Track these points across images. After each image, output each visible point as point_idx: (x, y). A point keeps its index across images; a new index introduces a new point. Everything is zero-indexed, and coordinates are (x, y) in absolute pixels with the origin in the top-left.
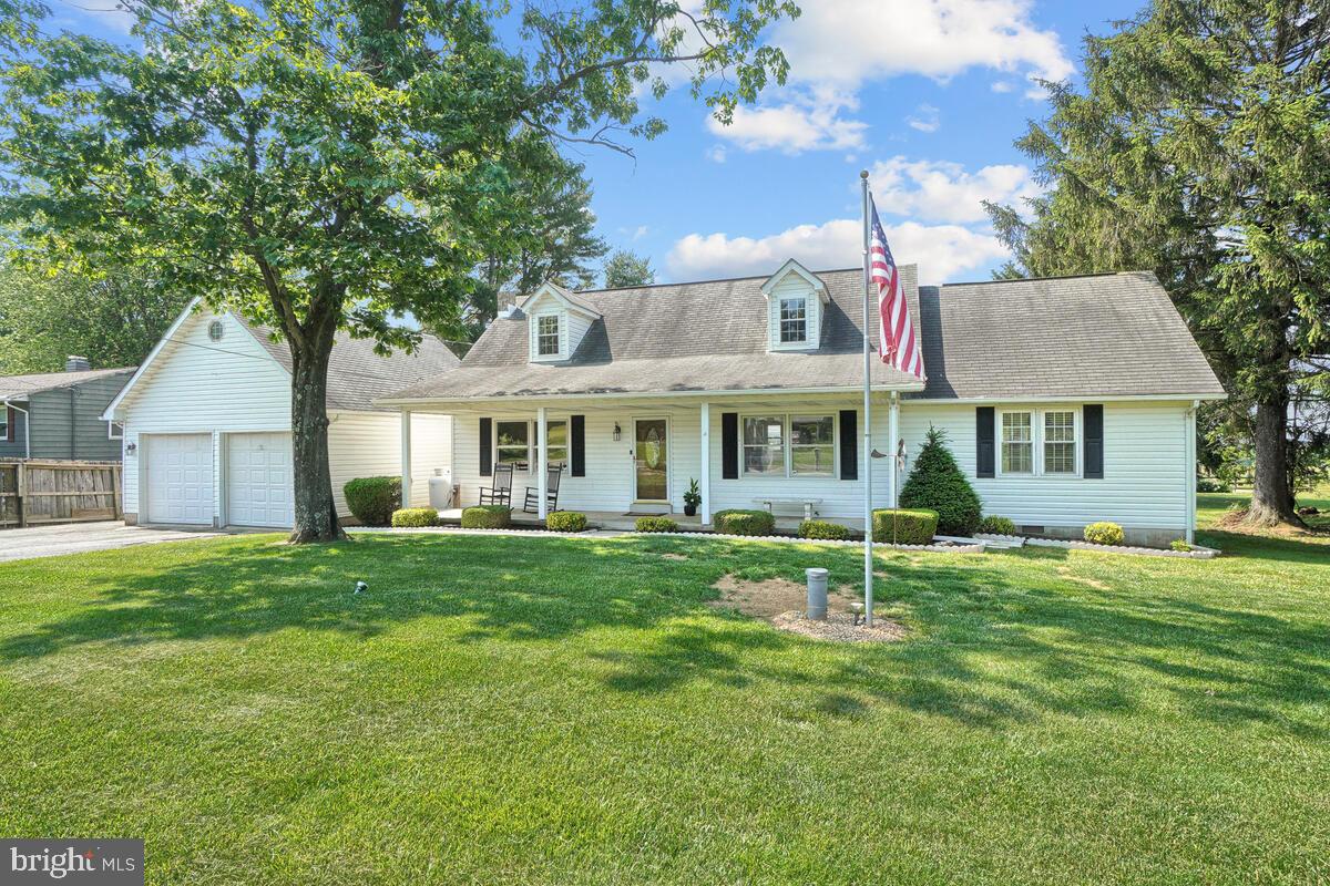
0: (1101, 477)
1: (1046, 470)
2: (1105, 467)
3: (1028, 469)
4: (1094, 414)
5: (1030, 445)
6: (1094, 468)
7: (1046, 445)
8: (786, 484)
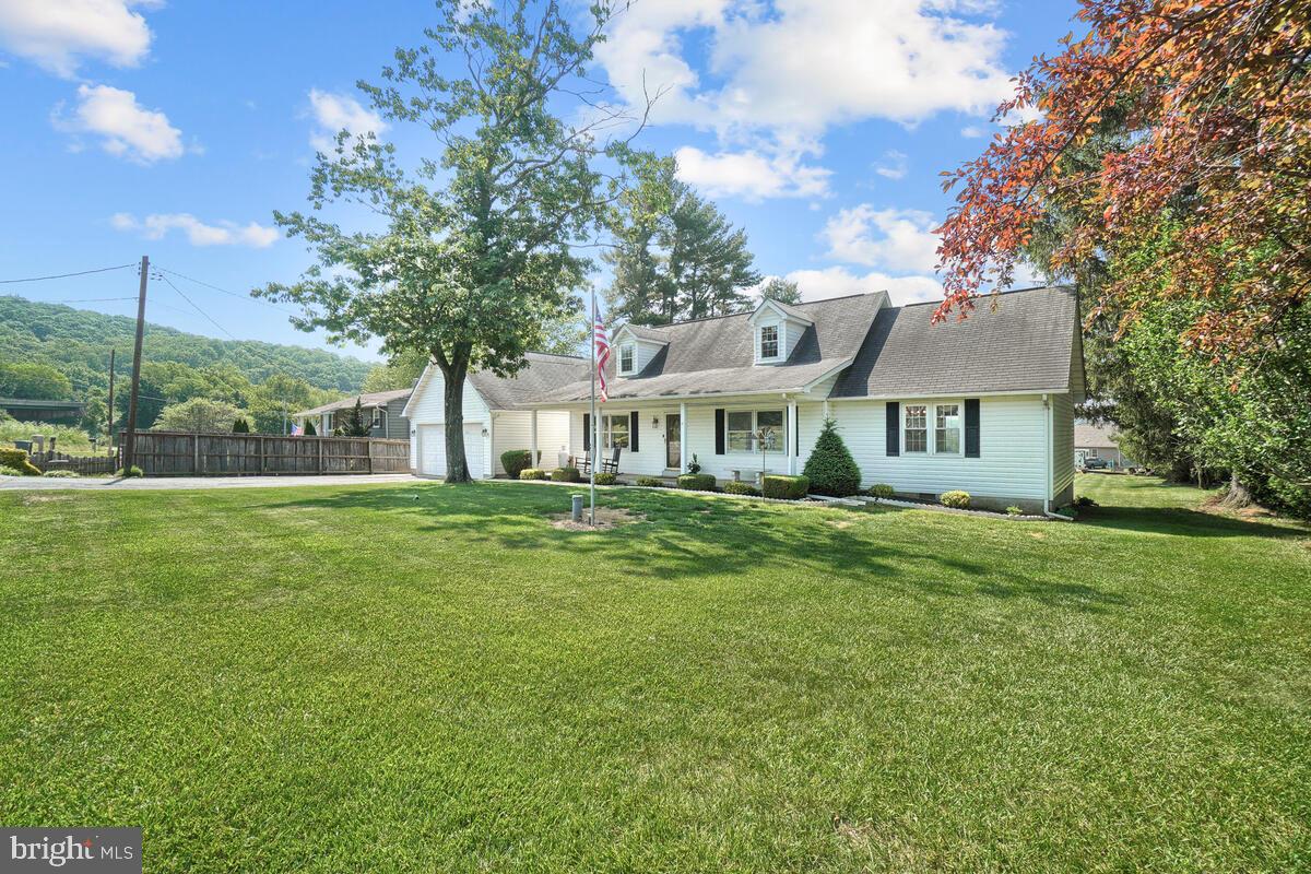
0: (978, 456)
1: (938, 451)
2: (981, 449)
3: (924, 449)
4: (972, 407)
5: (925, 431)
6: (973, 449)
7: (937, 431)
8: (753, 458)
